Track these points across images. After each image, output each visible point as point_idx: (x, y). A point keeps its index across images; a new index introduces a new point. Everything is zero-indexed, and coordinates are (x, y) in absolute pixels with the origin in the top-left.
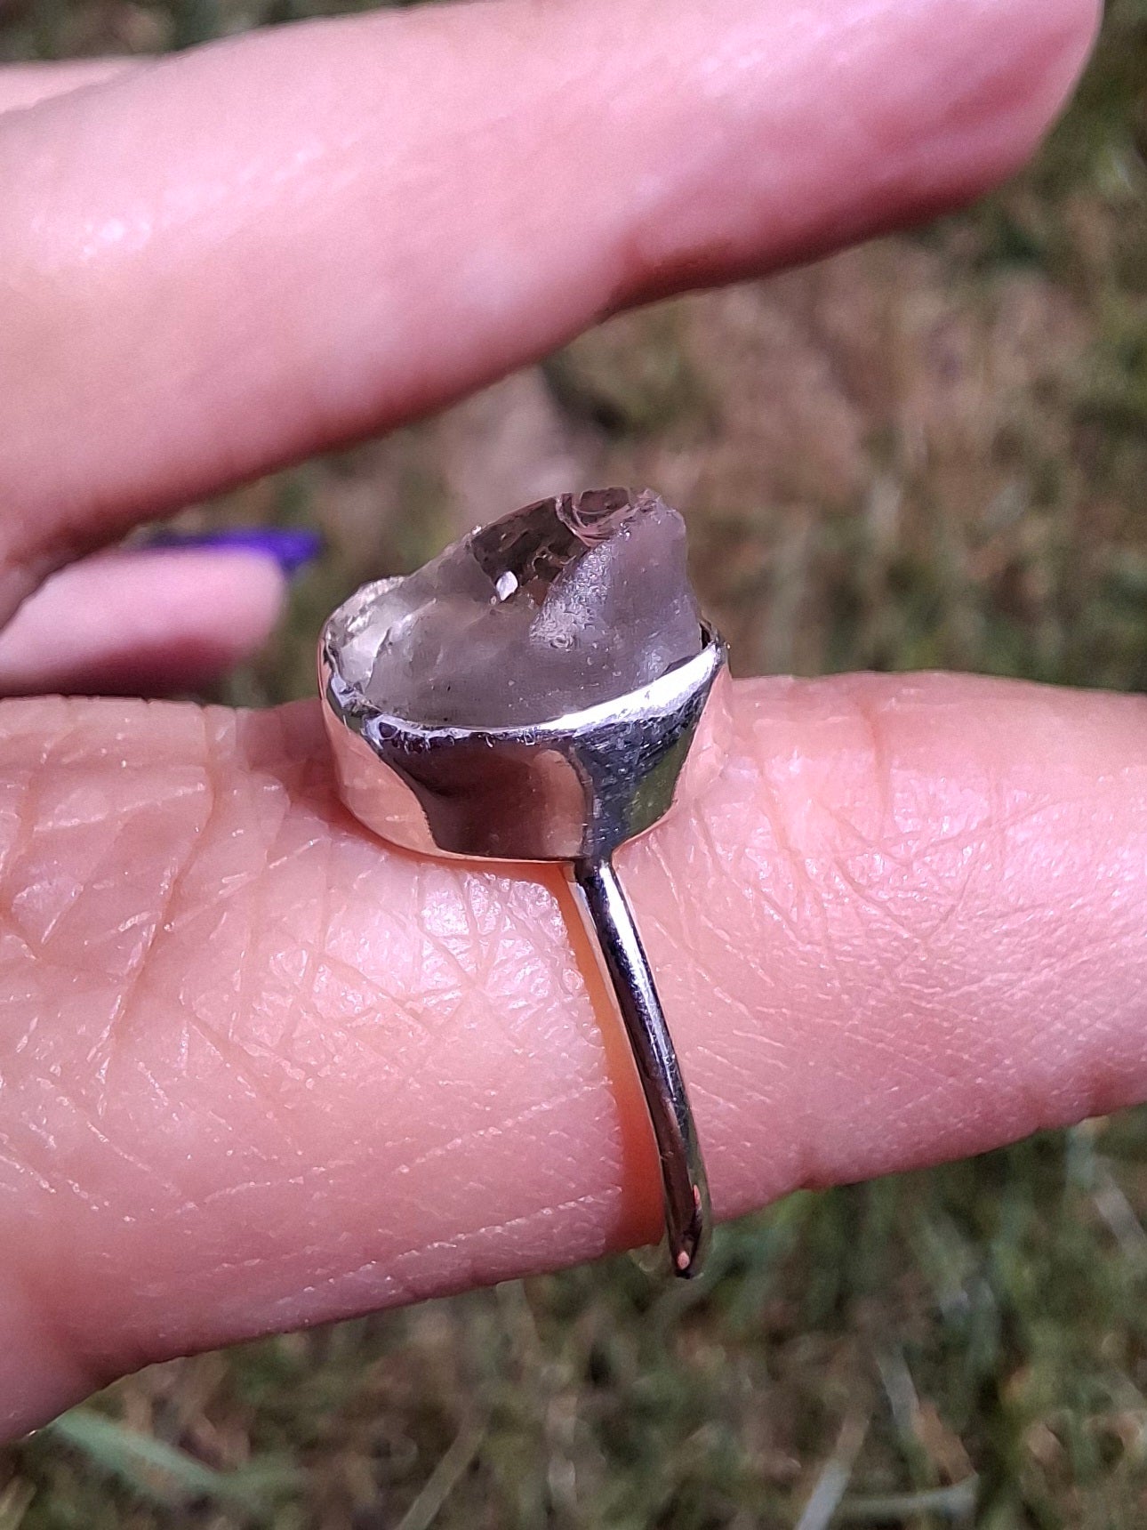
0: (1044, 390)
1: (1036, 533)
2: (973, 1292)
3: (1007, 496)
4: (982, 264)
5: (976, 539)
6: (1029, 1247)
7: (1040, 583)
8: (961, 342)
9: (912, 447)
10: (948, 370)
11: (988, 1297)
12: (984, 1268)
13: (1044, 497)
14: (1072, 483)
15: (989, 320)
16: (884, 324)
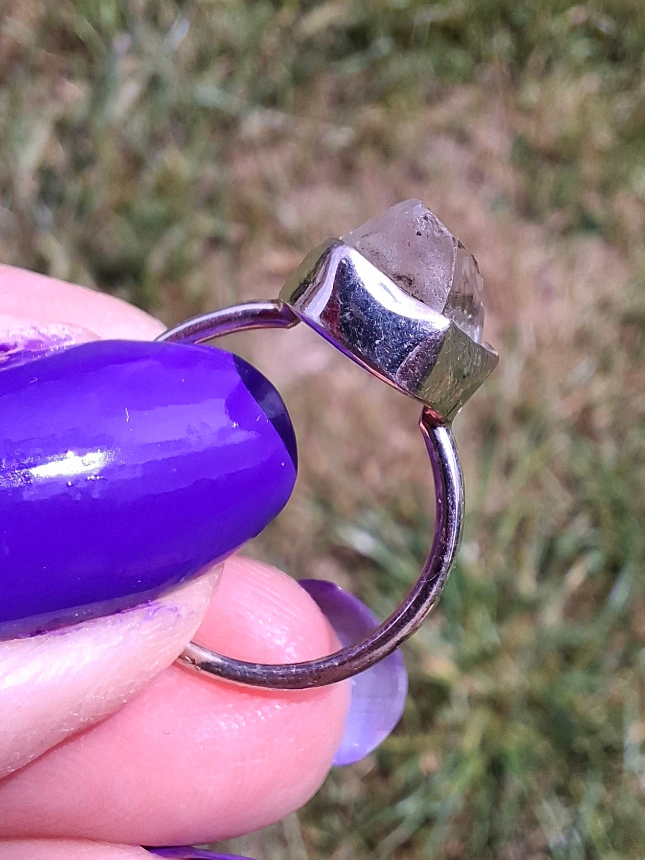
0: (604, 305)
1: (600, 389)
2: (569, 836)
3: (583, 367)
4: (566, 232)
5: (565, 392)
6: (601, 808)
7: (602, 418)
8: (556, 277)
9: (527, 339)
10: (547, 293)
11: (577, 839)
12: (576, 822)
13: (604, 367)
14: (621, 361)
15: (571, 265)
16: (510, 266)
